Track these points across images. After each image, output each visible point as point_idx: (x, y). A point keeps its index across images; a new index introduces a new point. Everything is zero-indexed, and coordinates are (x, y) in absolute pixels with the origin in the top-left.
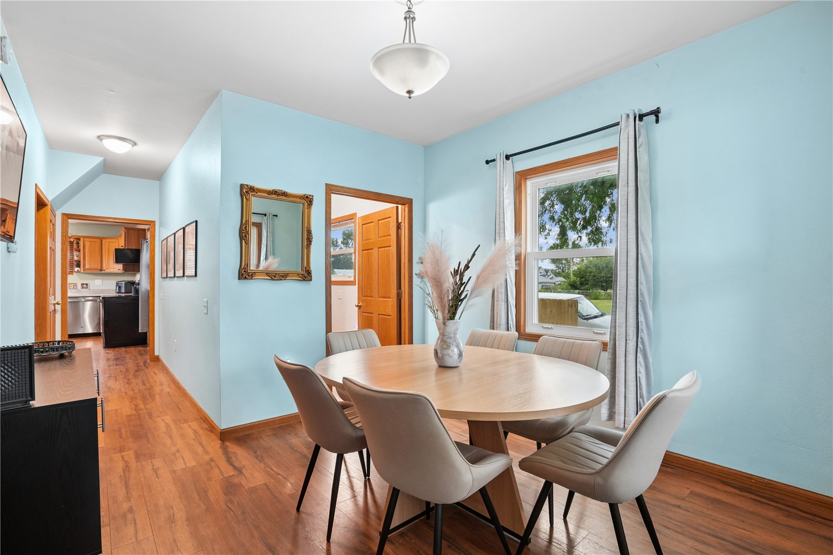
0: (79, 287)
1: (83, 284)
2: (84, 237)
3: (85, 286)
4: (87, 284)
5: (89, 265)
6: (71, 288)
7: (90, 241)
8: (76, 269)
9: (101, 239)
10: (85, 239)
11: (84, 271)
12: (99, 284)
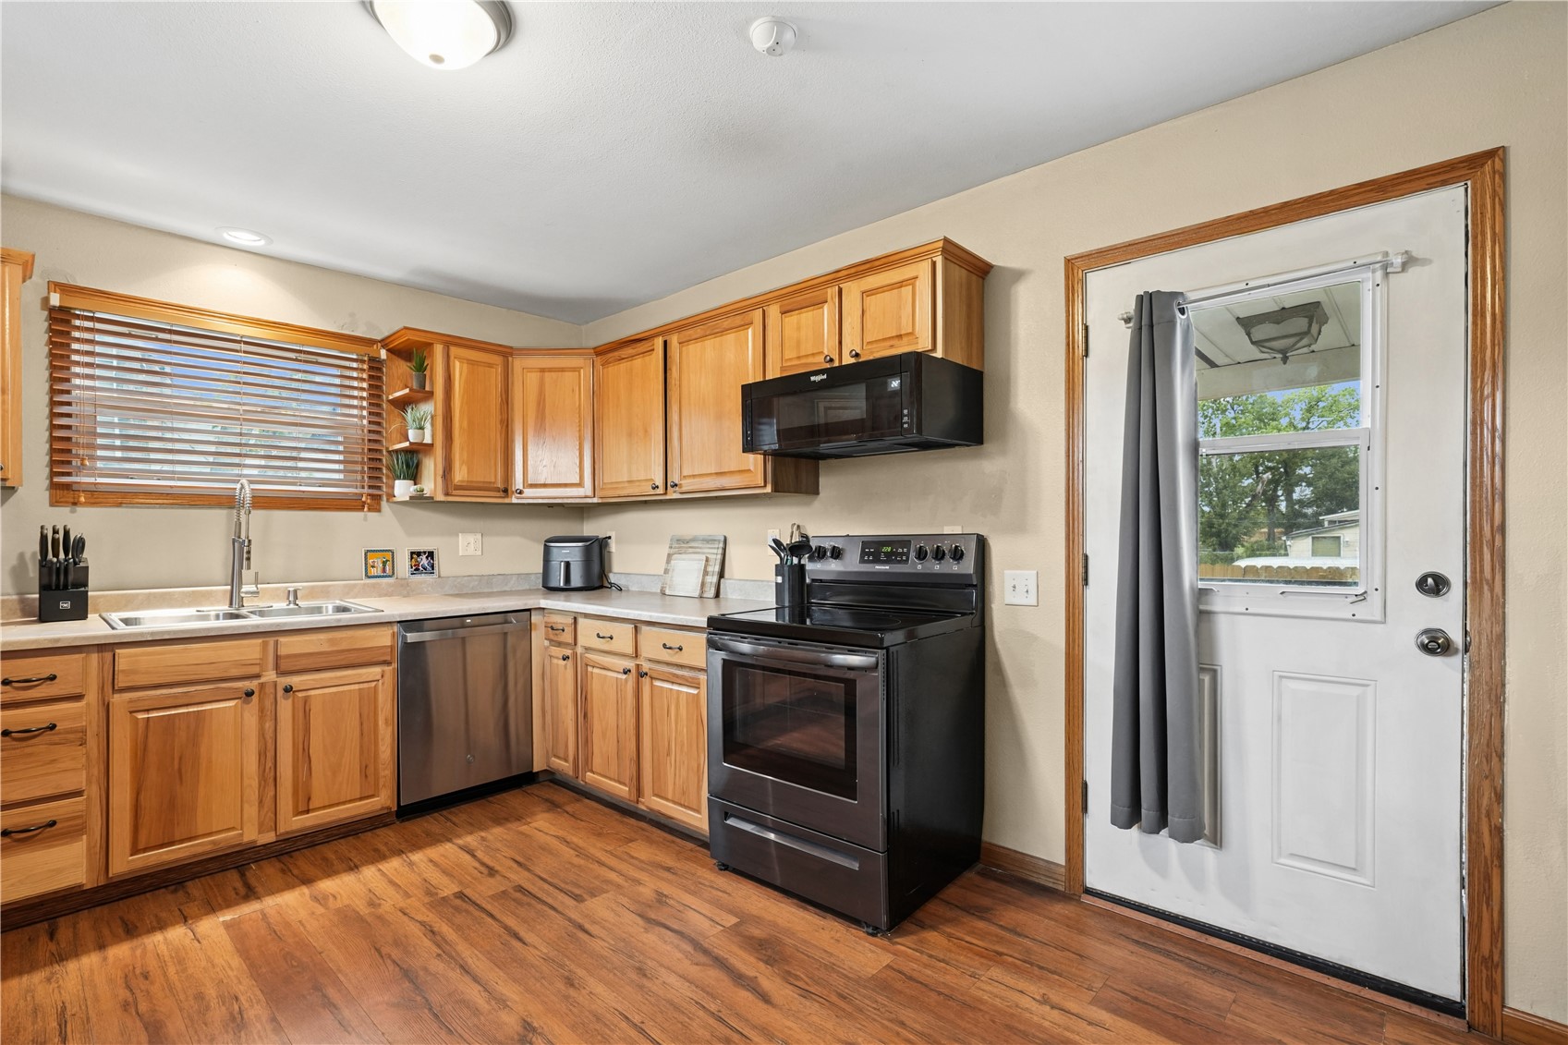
0: (403, 564)
1: (419, 554)
2: (450, 341)
3: (424, 561)
4: (431, 555)
5: (465, 468)
6: (373, 572)
7: (471, 363)
8: (403, 489)
9: (506, 353)
10: (454, 350)
11: (447, 494)
12: (471, 551)
